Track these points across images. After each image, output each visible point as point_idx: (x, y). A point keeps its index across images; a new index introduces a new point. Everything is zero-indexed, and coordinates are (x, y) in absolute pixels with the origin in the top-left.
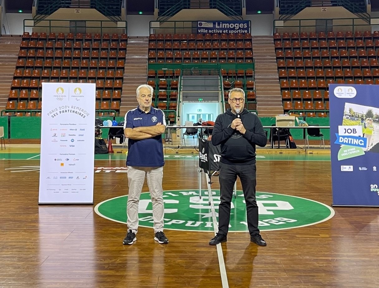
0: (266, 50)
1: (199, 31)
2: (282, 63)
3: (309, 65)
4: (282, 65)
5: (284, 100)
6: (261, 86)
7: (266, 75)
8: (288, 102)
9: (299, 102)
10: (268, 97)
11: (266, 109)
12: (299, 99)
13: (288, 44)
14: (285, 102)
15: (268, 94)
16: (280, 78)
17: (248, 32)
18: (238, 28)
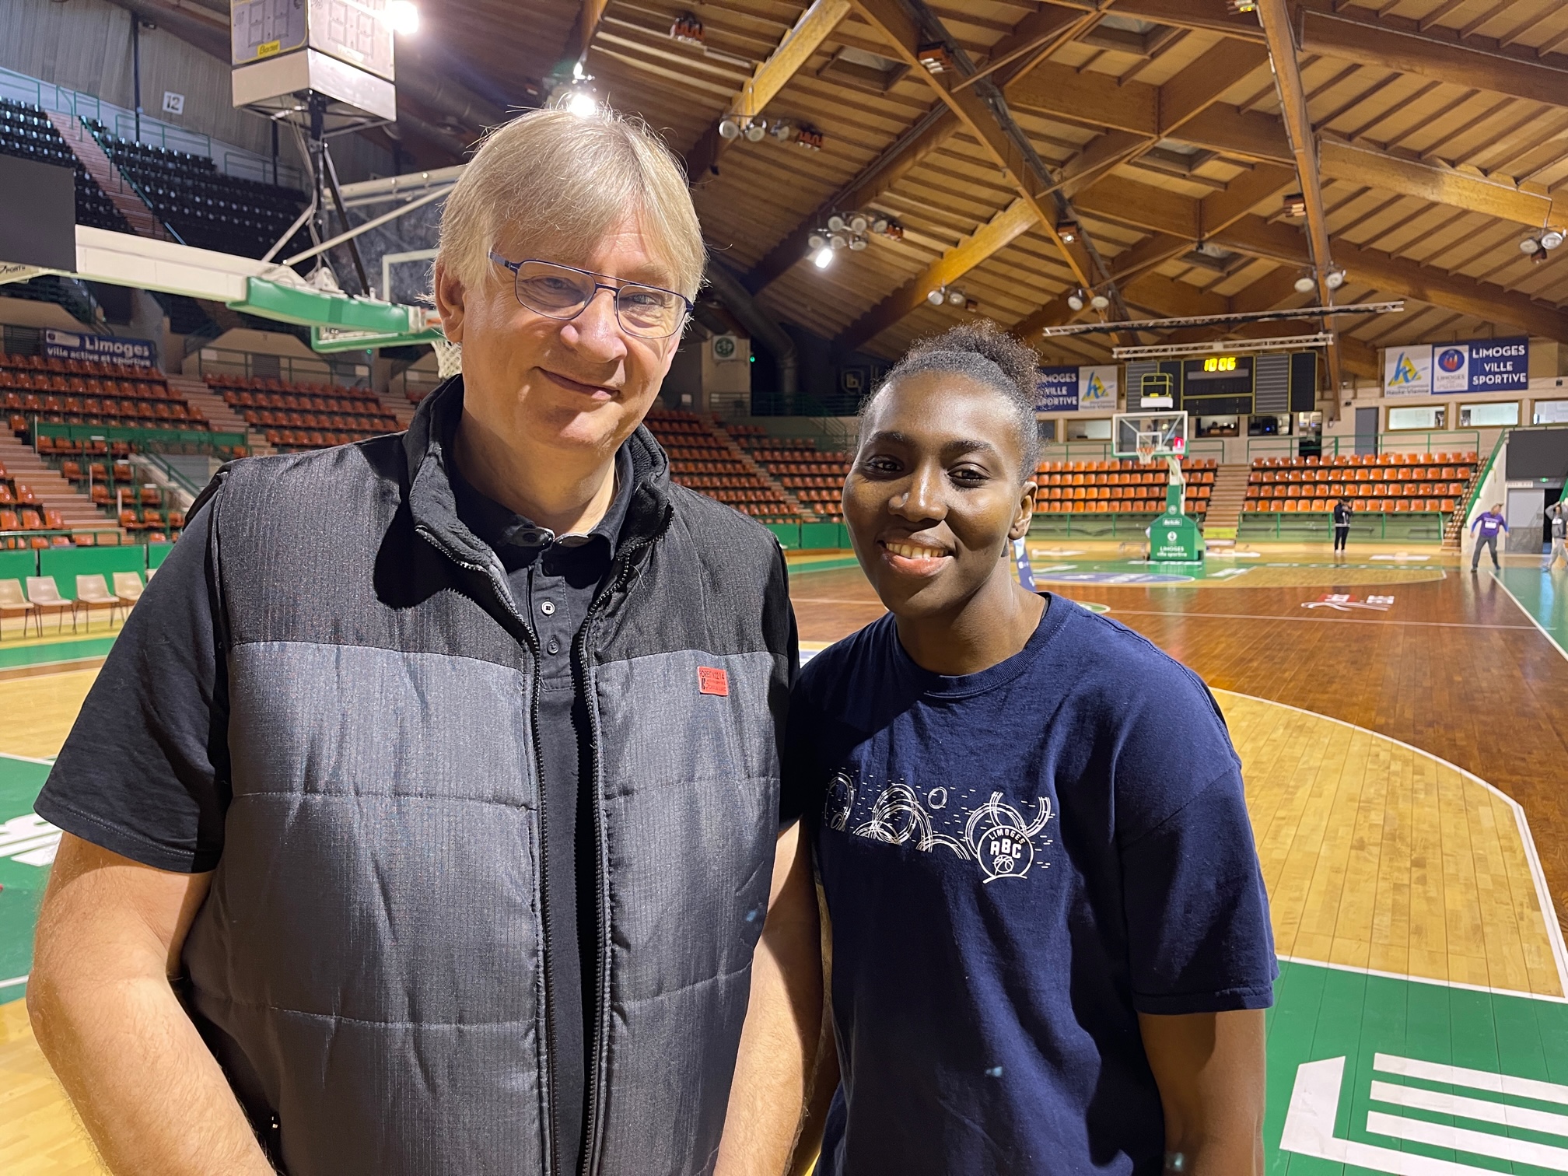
1: (51, 353)
17: (152, 365)
18: (131, 355)
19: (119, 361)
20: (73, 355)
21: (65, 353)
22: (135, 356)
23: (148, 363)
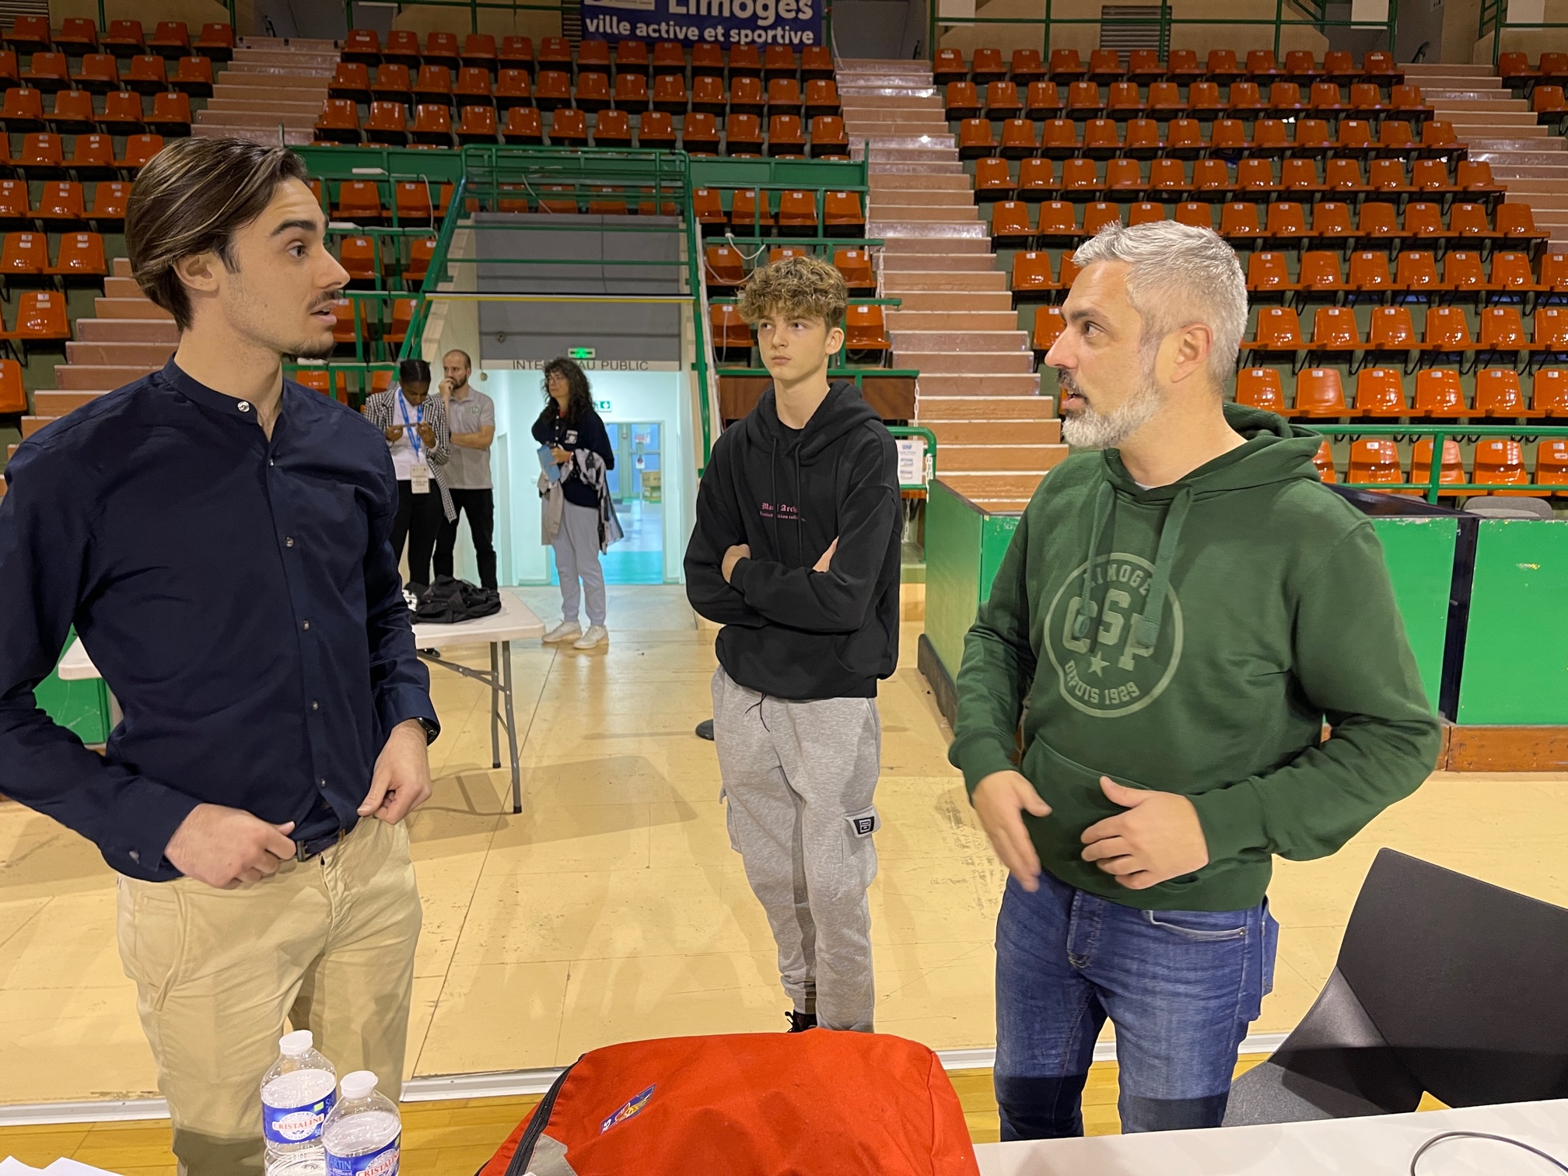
1: (592, 28)
7: (926, 228)
10: (951, 342)
17: (817, 41)
18: (771, 20)
19: (742, 37)
20: (642, 30)
21: (625, 28)
22: (779, 21)
23: (808, 37)
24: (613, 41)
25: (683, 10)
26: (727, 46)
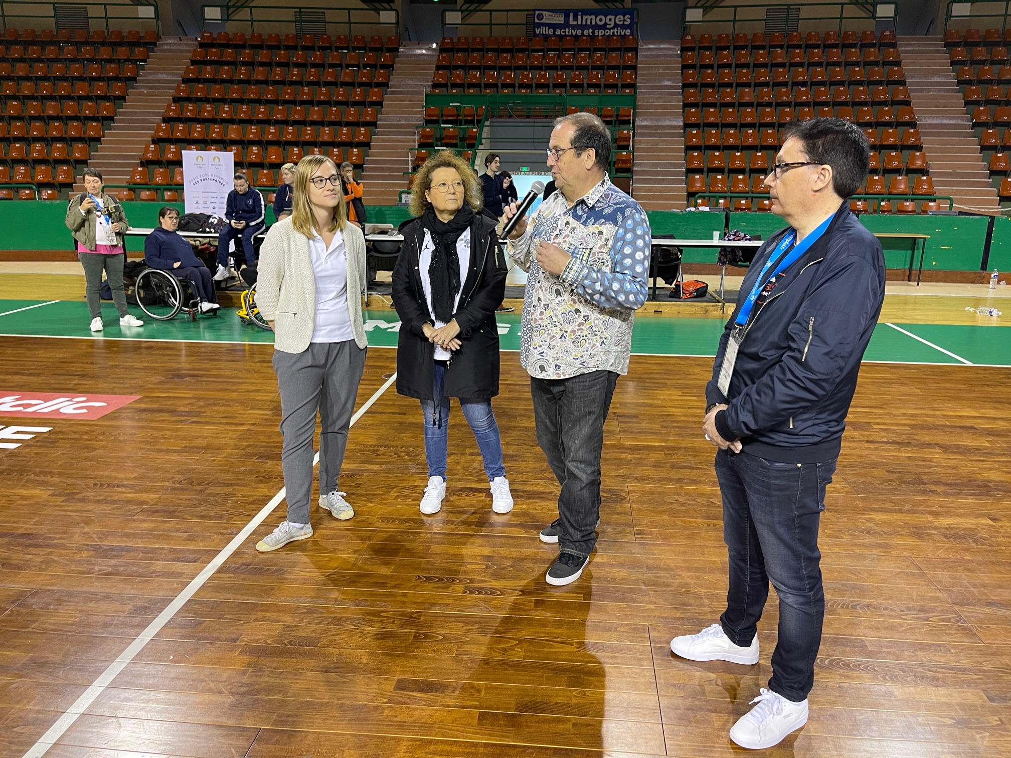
0: (664, 69)
1: (537, 32)
2: (692, 95)
3: (747, 99)
4: (692, 100)
5: (690, 171)
6: (648, 142)
7: (659, 120)
8: (698, 177)
9: (719, 177)
10: (656, 165)
11: (650, 190)
12: (720, 170)
13: (708, 57)
14: (690, 175)
15: (658, 157)
16: (687, 126)
17: (632, 34)
18: (612, 25)
19: (600, 33)
20: (558, 32)
21: (551, 32)
22: (616, 26)
23: (628, 32)
24: (546, 37)
25: (576, 23)
26: (593, 37)
